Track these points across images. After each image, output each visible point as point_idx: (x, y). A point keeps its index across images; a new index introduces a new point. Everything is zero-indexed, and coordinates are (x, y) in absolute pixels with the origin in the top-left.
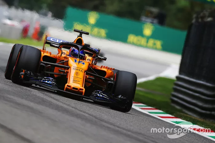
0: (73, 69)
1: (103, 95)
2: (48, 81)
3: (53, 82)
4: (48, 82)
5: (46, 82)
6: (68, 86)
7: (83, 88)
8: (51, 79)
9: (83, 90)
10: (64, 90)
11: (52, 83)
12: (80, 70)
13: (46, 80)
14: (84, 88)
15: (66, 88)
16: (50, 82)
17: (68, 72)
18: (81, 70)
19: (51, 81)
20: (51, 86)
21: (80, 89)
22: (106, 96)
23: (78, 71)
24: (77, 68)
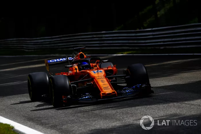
1: (130, 90)
3: (90, 95)
4: (86, 97)
5: (84, 98)
6: (103, 94)
7: (114, 91)
8: (87, 94)
9: (115, 92)
13: (83, 97)
14: (115, 90)
17: (95, 82)
19: (88, 96)
21: (113, 92)
22: (132, 90)
23: (102, 80)
24: (99, 77)
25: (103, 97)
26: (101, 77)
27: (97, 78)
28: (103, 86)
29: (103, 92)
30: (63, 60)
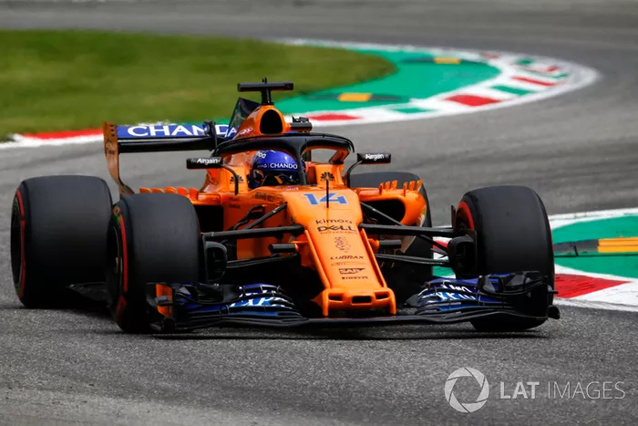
0: (319, 229)
1: (456, 292)
2: (256, 298)
3: (276, 296)
4: (260, 304)
5: (250, 303)
6: (332, 297)
7: (386, 289)
8: (264, 288)
9: (385, 295)
10: (324, 317)
11: (272, 302)
12: (342, 228)
13: (246, 299)
14: (389, 286)
15: (330, 306)
16: (263, 300)
17: (307, 244)
18: (345, 226)
19: (267, 296)
20: (276, 314)
21: (379, 296)
22: (466, 293)
23: (338, 235)
24: (330, 224)
25: (334, 311)
26: (338, 225)
27: (320, 225)
28: (338, 264)
29: (338, 286)
30: (188, 133)
